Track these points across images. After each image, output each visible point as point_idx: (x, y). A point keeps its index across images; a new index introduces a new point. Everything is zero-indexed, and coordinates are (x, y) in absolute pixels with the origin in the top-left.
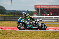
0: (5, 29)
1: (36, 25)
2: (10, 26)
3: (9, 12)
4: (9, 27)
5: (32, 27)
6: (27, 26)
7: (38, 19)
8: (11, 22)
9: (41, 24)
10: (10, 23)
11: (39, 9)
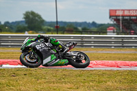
3: (50, 26)
11: (121, 18)
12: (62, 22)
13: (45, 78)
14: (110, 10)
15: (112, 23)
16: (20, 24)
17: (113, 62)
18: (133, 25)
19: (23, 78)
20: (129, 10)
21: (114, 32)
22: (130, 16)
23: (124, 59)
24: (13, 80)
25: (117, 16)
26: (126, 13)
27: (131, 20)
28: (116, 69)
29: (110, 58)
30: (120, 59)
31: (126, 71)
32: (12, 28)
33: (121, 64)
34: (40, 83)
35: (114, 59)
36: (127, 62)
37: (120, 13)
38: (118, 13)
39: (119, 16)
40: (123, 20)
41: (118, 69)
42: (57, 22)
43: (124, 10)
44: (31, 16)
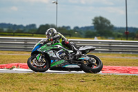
0: (111, 72)
1: (76, 60)
2: (122, 65)
3: (119, 32)
4: (120, 67)
5: (65, 64)
6: (52, 61)
7: (84, 46)
8: (123, 56)
9: (88, 58)
10: (122, 58)
12: (131, 28)
13: (114, 85)
16: (90, 30)
19: (92, 84)
24: (82, 86)
32: (81, 33)
34: (109, 89)
42: (127, 27)
44: (100, 22)
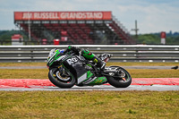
11: (29, 22)
14: (15, 13)
15: (18, 29)
17: (20, 81)
18: (45, 32)
20: (40, 13)
21: (20, 41)
22: (41, 20)
23: (35, 76)
25: (24, 20)
26: (36, 16)
27: (42, 25)
28: (23, 89)
29: (16, 76)
30: (28, 77)
31: (37, 92)
33: (31, 83)
35: (21, 76)
36: (39, 80)
37: (28, 16)
38: (25, 17)
39: (27, 20)
40: (33, 25)
41: (27, 89)
43: (33, 13)
